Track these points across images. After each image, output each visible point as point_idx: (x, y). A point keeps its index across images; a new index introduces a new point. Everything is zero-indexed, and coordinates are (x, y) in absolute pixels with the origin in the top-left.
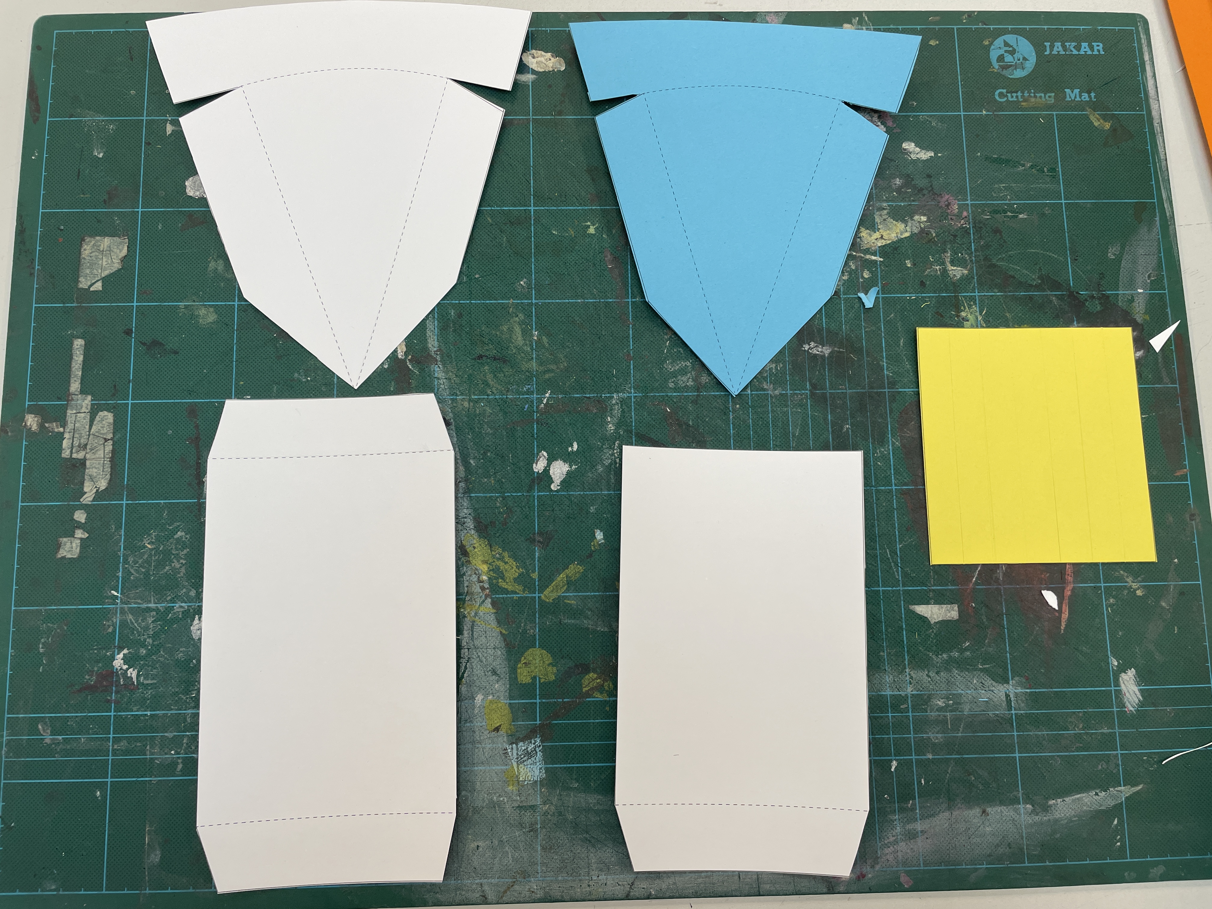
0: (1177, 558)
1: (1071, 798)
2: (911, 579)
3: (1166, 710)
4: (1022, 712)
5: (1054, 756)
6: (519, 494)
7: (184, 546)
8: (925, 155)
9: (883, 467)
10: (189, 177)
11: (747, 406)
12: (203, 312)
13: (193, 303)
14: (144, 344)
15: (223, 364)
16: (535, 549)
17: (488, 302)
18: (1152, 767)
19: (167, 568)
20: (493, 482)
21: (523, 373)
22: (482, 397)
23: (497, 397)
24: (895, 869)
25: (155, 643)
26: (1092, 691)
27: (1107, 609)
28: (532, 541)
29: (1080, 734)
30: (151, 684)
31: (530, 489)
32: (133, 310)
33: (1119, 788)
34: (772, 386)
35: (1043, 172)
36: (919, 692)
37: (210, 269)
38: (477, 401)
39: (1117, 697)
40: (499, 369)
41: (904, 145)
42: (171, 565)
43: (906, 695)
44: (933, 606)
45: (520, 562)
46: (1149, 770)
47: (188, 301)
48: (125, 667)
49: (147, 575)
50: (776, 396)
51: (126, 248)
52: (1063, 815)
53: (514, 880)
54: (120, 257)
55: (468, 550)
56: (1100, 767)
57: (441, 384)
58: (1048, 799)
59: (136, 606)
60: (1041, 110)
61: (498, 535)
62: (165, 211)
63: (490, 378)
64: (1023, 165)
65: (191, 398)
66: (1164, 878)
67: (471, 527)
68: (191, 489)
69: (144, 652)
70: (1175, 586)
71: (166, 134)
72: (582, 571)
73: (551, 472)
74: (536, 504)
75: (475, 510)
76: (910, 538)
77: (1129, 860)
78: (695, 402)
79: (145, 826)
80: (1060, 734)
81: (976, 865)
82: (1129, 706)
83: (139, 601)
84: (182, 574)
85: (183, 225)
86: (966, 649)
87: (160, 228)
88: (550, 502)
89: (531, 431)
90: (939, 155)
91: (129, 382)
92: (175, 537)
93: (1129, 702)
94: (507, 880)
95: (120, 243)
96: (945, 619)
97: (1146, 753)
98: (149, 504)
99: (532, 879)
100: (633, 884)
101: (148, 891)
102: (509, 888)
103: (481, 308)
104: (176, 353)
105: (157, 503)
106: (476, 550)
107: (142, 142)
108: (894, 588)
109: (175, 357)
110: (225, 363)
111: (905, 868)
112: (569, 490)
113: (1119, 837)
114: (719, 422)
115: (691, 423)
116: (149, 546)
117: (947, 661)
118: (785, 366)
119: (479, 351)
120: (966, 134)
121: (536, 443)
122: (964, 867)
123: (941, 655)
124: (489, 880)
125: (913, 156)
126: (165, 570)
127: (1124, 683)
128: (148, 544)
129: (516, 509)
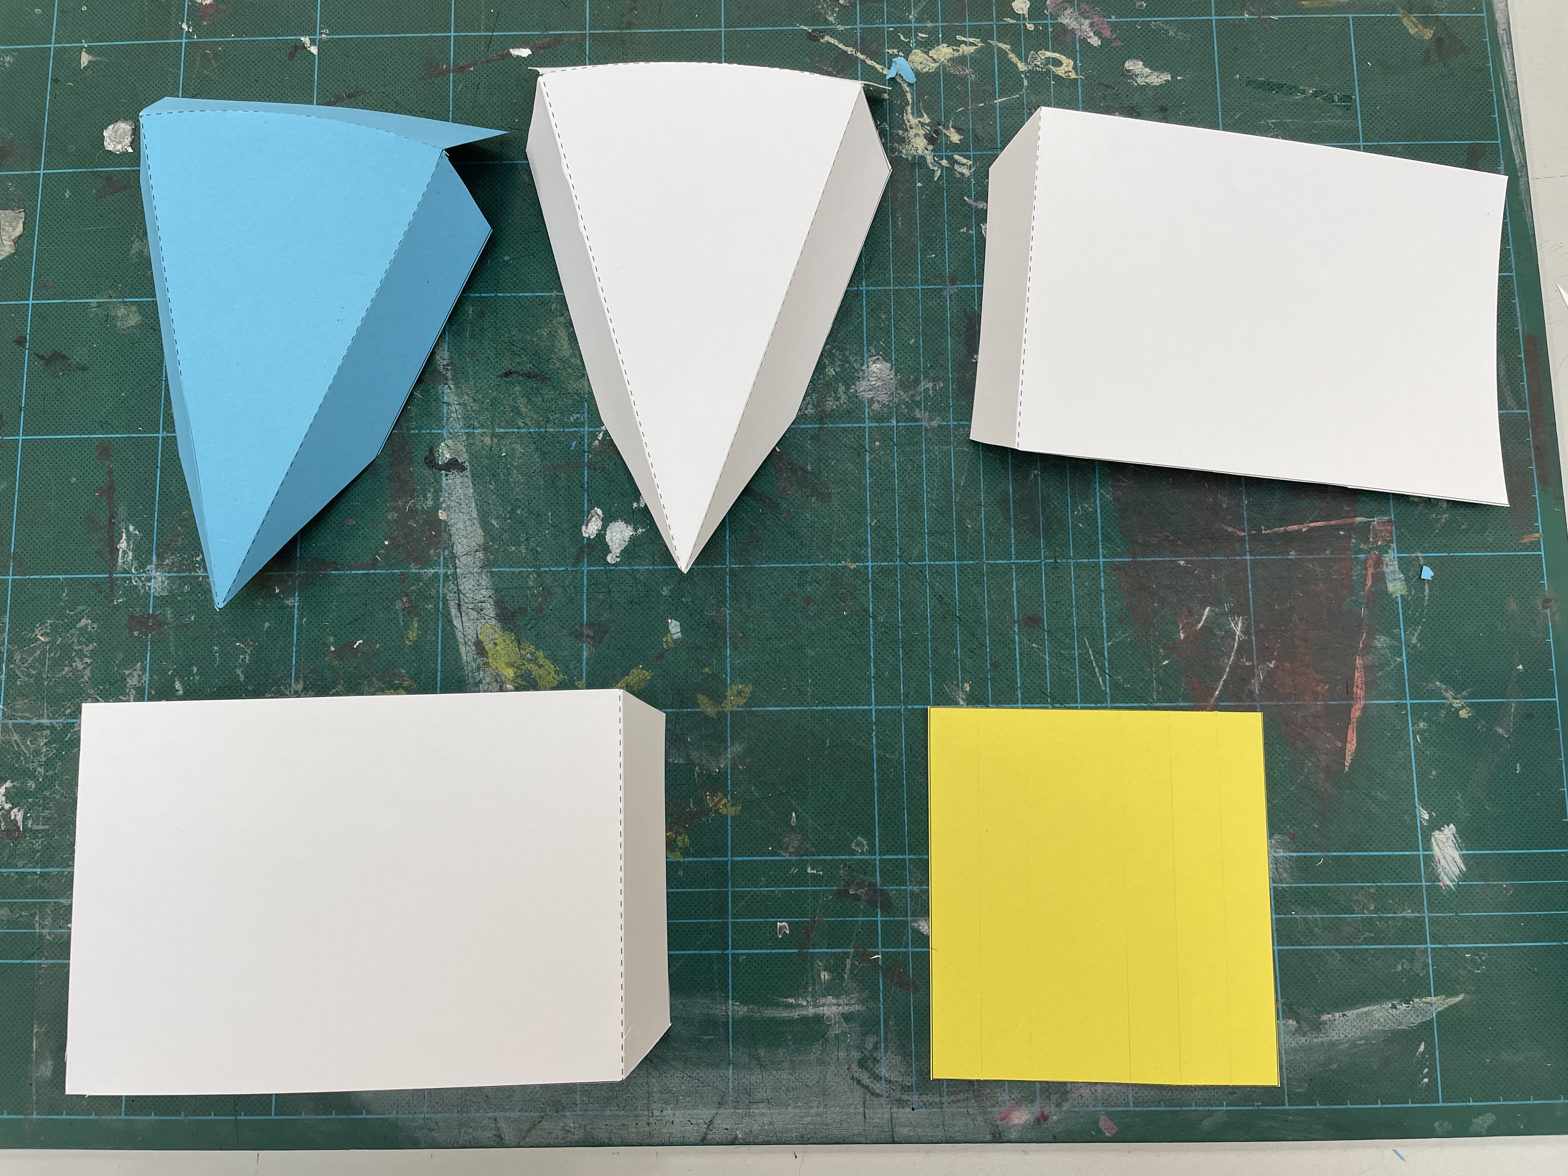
0: (1522, 663)
1: (1355, 1012)
2: (1124, 691)
3: (1502, 886)
4: (1284, 885)
5: (1330, 950)
6: (561, 569)
7: (90, 639)
8: (1158, 79)
9: (1086, 531)
10: (109, 125)
11: (891, 443)
12: (122, 311)
13: (109, 300)
14: (41, 357)
15: (148, 385)
16: (582, 646)
17: (521, 294)
18: (1478, 969)
19: (66, 669)
20: (524, 551)
21: (569, 396)
22: (511, 430)
23: (531, 430)
24: (1092, 1109)
25: (50, 773)
26: (1390, 856)
27: (1415, 738)
28: (579, 635)
29: (1371, 918)
30: (43, 830)
31: (578, 561)
32: (27, 310)
33: (1429, 999)
34: (927, 414)
35: (1333, 102)
37: (133, 252)
38: (502, 436)
39: (1427, 865)
40: (536, 391)
41: (1127, 65)
42: (71, 666)
45: (560, 665)
46: (1473, 974)
47: (102, 297)
48: (7, 806)
49: (39, 678)
50: (933, 429)
51: (21, 225)
52: (1342, 1036)
53: (542, 1114)
54: (13, 238)
55: (487, 648)
56: (1400, 967)
57: (452, 412)
58: (1320, 1012)
59: (23, 721)
60: (1331, 10)
61: (529, 626)
62: (75, 173)
63: (521, 402)
64: (1303, 92)
65: (103, 432)
66: (1493, 1131)
67: (492, 615)
68: (101, 560)
69: (33, 786)
70: (1519, 703)
71: (80, 67)
72: (649, 677)
73: (608, 538)
74: (585, 583)
75: (497, 591)
76: (1123, 633)
77: (1440, 1104)
78: (815, 438)
79: (32, 1026)
80: (1340, 919)
81: (1211, 1106)
82: (1446, 879)
83: (28, 715)
84: (86, 678)
85: (98, 191)
87: (67, 196)
88: (605, 581)
89: (580, 479)
90: (1179, 78)
91: (21, 410)
92: (78, 626)
93: (1446, 874)
94: (532, 1114)
95: (14, 218)
97: (1470, 948)
98: (43, 580)
99: (568, 1114)
100: (711, 1122)
101: (35, 1116)
102: (534, 1125)
103: (512, 303)
104: (84, 369)
105: (54, 579)
106: (498, 648)
107: (47, 79)
109: (82, 375)
110: (151, 383)
111: (1106, 1109)
112: (633, 563)
113: (1426, 1070)
114: (850, 466)
115: (809, 468)
116: (42, 639)
118: (946, 387)
119: (507, 365)
120: (1218, 48)
121: (586, 496)
122: (1194, 1108)
124: (507, 1114)
125: (1140, 81)
126: (64, 673)
127: (1438, 845)
128: (42, 635)
129: (556, 589)
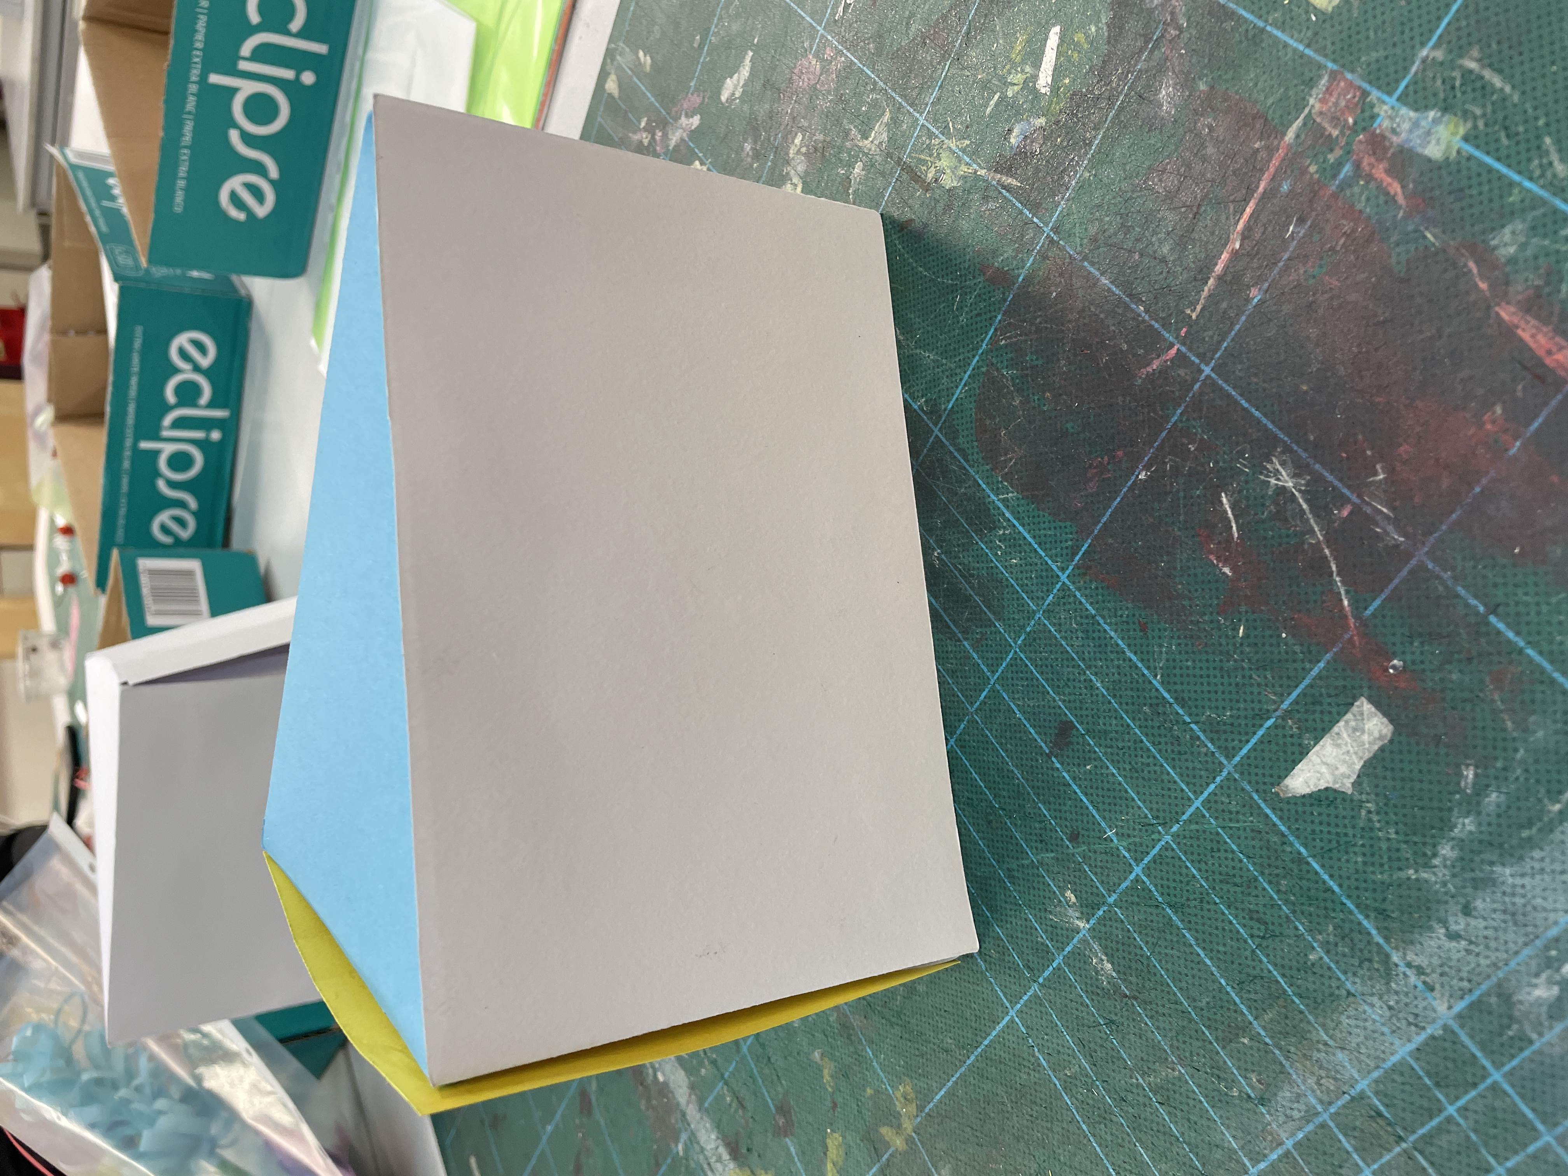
6: (734, 1065)
8: (746, 69)
9: (1024, 562)
16: (786, 1142)
28: (779, 1131)
31: (738, 1045)
36: (1468, 999)
41: (724, 98)
43: (1445, 1028)
44: (1317, 748)
61: (750, 1149)
67: (727, 1158)
72: (841, 1140)
74: (753, 1066)
75: (718, 1127)
76: (1161, 646)
86: (1481, 790)
90: (756, 41)
96: (1367, 755)
108: (1218, 779)
117: (1462, 859)
123: (1435, 855)
125: (739, 92)
129: (743, 1090)
